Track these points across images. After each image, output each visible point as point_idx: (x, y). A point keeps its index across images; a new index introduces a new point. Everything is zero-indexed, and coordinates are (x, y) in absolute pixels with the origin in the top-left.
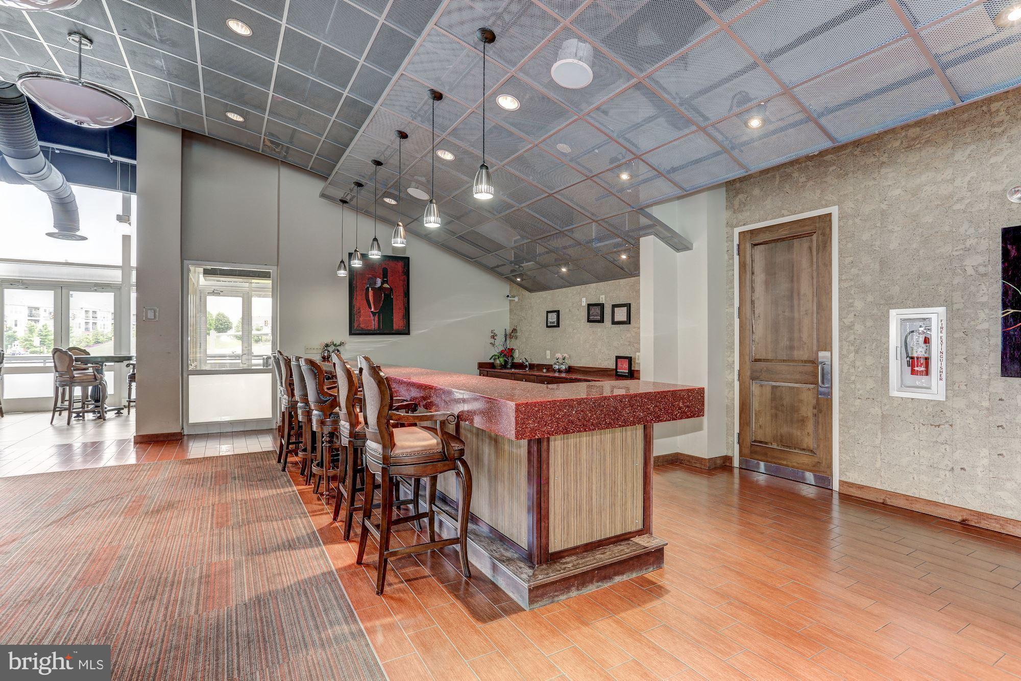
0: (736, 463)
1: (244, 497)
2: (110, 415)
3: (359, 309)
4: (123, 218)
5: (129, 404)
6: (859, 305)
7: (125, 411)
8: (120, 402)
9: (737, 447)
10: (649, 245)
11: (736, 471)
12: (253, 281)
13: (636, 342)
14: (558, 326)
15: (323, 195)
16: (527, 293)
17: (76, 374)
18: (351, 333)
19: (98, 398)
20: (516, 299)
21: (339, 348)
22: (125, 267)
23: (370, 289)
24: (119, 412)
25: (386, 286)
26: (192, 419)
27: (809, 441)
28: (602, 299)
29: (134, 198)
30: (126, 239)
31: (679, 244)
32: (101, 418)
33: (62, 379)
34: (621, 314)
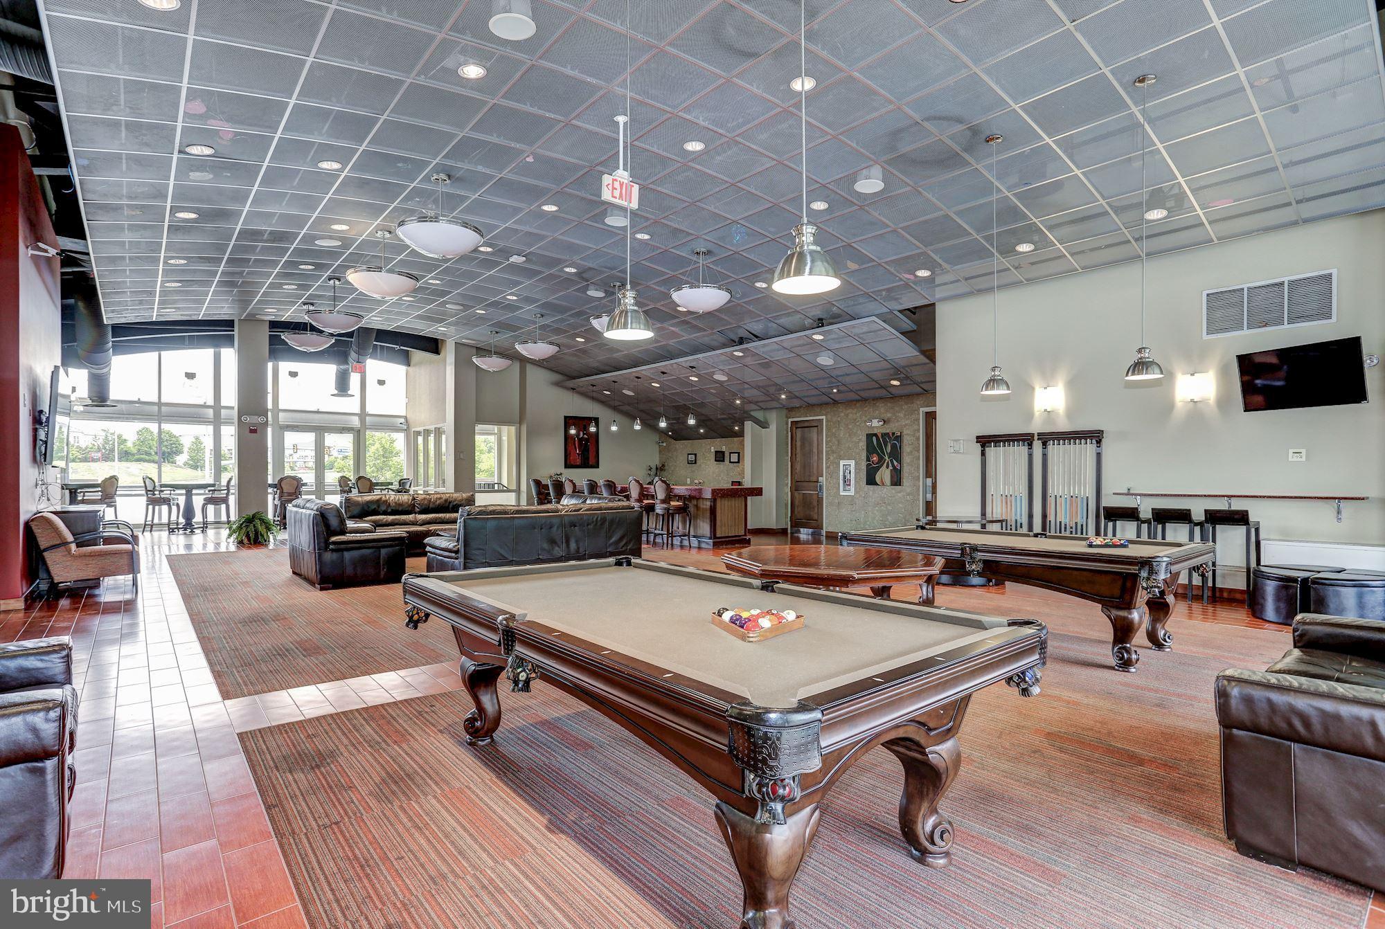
0: (789, 531)
3: (570, 452)
6: (832, 458)
9: (789, 523)
10: (748, 425)
11: (789, 536)
13: (742, 473)
14: (695, 463)
15: (560, 385)
16: (673, 441)
18: (565, 467)
20: (665, 444)
23: (576, 439)
25: (585, 436)
27: (815, 517)
28: (724, 449)
31: (763, 425)
34: (734, 458)
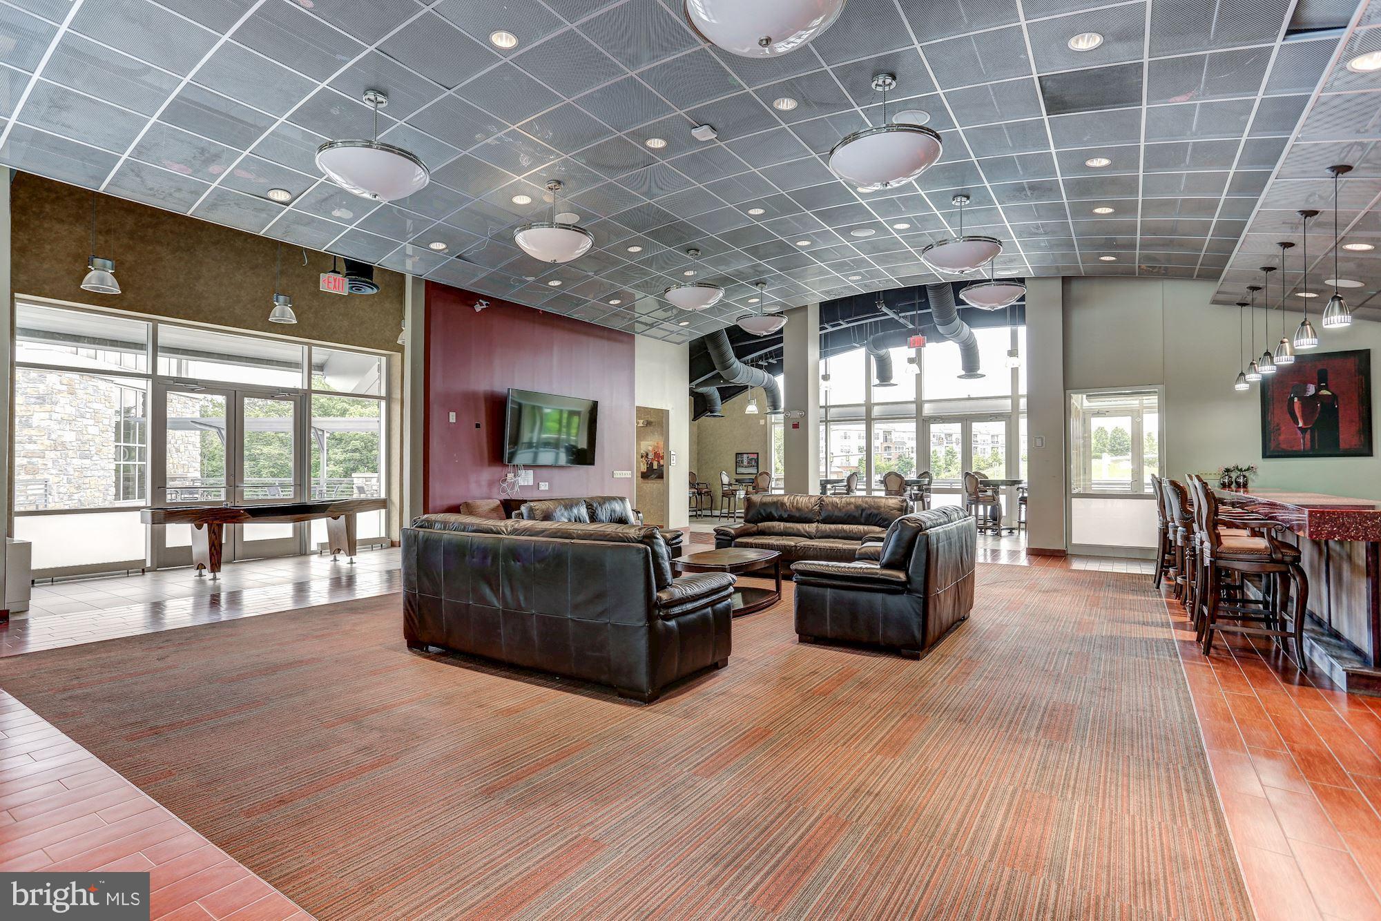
1: (1115, 596)
2: (1004, 533)
3: (1278, 425)
4: (1013, 353)
5: (1019, 526)
7: (1016, 532)
8: (1011, 524)
12: (1144, 398)
15: (1215, 302)
17: (980, 495)
18: (1265, 456)
19: (996, 517)
21: (1246, 474)
22: (1015, 398)
23: (1296, 399)
24: (1011, 530)
25: (1324, 392)
26: (1075, 541)
29: (1022, 331)
30: (1015, 371)
32: (998, 535)
33: (970, 498)
